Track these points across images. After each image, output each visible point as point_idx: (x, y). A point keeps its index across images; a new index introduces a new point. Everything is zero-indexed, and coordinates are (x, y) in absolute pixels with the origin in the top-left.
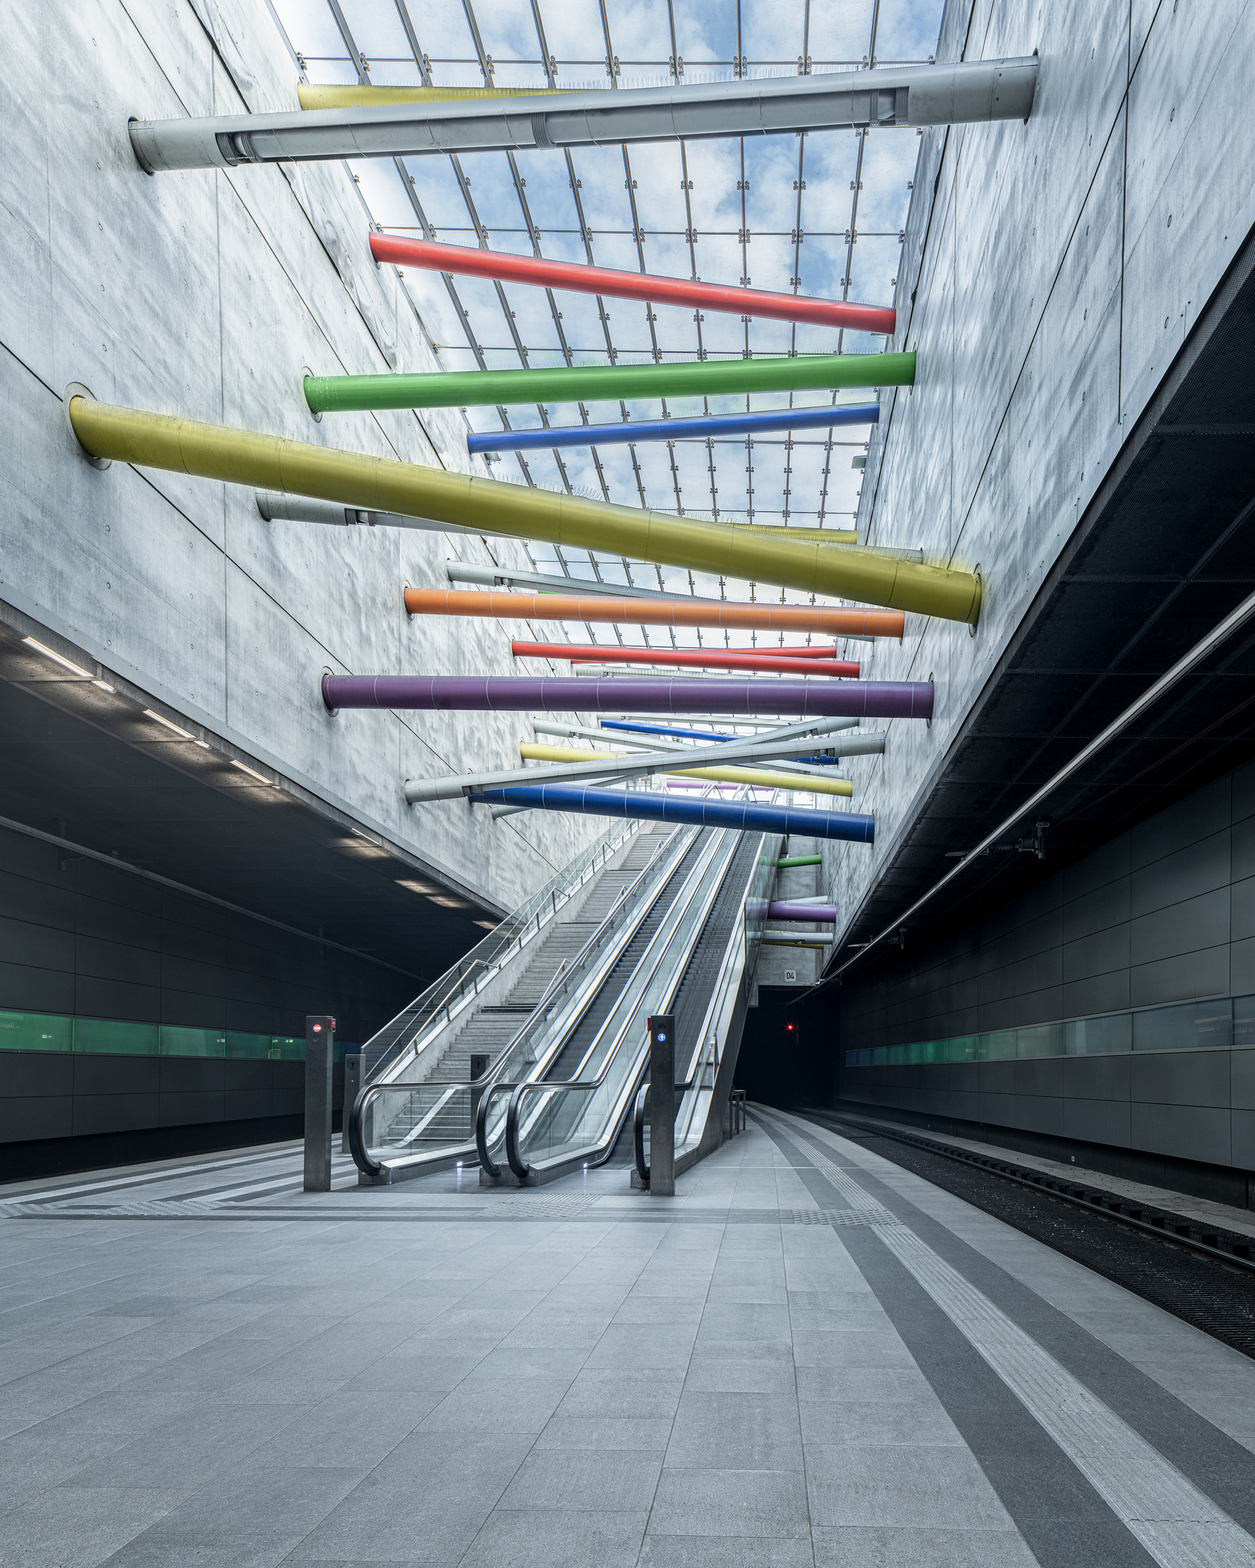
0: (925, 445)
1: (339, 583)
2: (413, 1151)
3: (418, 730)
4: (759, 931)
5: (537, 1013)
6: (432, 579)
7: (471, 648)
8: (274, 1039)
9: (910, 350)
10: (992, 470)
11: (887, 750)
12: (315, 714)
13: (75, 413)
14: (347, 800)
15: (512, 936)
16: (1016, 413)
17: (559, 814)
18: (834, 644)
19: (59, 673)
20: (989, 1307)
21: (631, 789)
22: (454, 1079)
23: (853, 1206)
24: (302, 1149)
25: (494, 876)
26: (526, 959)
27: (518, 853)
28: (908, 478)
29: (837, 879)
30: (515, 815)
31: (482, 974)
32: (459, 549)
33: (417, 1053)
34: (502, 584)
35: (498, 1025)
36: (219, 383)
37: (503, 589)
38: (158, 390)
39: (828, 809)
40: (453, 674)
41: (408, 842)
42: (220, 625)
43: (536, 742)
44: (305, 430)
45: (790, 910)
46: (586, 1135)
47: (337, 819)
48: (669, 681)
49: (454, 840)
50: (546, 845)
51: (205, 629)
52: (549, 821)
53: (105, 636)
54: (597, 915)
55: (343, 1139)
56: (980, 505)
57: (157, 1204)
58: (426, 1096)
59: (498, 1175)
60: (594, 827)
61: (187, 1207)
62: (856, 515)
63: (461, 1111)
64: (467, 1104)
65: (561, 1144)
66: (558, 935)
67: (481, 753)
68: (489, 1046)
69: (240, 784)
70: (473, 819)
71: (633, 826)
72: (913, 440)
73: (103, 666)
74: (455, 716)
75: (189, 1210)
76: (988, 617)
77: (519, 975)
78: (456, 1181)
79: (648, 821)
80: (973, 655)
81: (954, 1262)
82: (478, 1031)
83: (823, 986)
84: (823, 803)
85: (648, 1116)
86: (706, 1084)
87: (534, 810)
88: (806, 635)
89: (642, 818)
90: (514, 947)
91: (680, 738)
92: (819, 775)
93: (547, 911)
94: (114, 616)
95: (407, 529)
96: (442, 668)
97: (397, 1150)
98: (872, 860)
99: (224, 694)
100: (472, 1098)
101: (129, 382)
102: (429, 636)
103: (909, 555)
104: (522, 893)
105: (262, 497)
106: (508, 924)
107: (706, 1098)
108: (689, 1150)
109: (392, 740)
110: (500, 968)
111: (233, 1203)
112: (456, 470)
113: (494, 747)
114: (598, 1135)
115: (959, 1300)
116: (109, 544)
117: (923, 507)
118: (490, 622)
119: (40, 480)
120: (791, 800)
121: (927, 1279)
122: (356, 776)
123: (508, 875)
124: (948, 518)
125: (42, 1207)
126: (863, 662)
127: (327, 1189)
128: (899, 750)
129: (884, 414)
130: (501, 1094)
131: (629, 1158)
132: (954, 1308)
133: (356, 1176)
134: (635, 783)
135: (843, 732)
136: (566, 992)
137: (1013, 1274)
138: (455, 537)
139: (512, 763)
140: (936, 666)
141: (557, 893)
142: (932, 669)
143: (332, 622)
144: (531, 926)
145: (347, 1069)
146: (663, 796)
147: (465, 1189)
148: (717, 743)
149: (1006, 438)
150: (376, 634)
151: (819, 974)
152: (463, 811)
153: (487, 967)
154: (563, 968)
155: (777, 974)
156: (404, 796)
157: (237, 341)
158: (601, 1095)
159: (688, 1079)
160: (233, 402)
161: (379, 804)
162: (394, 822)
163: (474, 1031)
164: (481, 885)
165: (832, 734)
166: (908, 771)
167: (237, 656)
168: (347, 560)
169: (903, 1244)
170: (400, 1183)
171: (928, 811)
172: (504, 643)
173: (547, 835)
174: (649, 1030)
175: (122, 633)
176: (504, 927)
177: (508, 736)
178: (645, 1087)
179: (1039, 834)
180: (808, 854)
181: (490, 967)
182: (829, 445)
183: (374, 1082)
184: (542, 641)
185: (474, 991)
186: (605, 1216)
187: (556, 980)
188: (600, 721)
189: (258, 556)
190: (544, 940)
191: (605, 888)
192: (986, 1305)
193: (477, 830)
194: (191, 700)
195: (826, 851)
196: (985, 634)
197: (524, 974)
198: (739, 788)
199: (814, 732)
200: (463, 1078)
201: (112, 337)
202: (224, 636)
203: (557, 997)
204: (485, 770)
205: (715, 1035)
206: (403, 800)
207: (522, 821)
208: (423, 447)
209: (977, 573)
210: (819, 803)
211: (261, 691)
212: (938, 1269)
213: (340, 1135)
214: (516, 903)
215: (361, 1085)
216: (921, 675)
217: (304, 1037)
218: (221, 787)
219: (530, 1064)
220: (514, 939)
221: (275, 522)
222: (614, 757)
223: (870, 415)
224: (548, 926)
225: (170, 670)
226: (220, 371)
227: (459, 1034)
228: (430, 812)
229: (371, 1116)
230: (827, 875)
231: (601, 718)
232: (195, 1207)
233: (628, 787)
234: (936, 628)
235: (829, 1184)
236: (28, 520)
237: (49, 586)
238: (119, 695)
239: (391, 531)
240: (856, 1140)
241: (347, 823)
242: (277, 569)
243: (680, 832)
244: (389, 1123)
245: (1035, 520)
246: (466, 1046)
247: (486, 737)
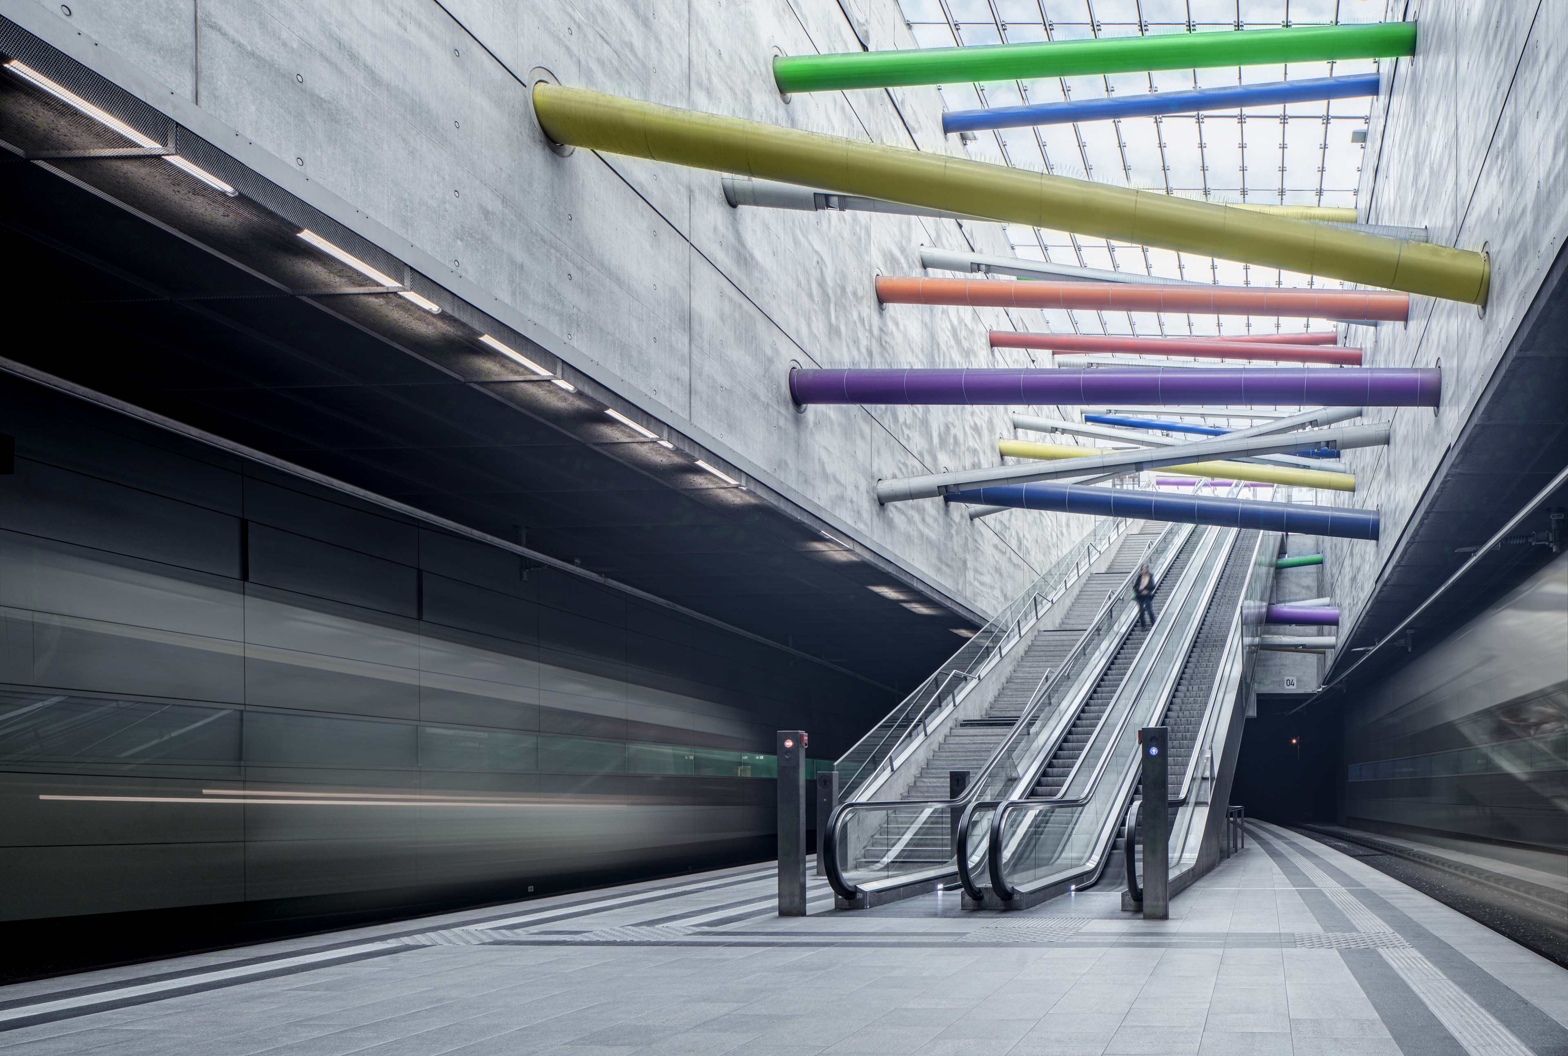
0: (1428, 118)
1: (807, 272)
2: (890, 873)
3: (890, 427)
4: (1257, 636)
5: (1020, 726)
6: (905, 266)
7: (946, 338)
8: (744, 756)
9: (1410, 18)
10: (1499, 142)
11: (1392, 441)
12: (783, 410)
13: (539, 98)
14: (816, 501)
15: (991, 645)
16: (1523, 83)
17: (1040, 513)
18: (1334, 330)
19: (516, 373)
20: (1502, 1033)
21: (1118, 487)
22: (932, 797)
23: (1359, 928)
24: (776, 871)
25: (972, 580)
26: (1007, 669)
27: (997, 555)
28: (1411, 153)
29: (1340, 579)
30: (993, 515)
31: (961, 686)
32: (933, 235)
33: (892, 770)
34: (979, 270)
35: (978, 740)
36: (686, 64)
37: (980, 276)
38: (623, 73)
39: (1329, 506)
40: (927, 366)
41: (880, 545)
42: (684, 317)
43: (1016, 438)
44: (773, 111)
45: (1290, 613)
46: (1075, 855)
47: (807, 520)
48: (1158, 372)
49: (930, 542)
50: (1027, 548)
51: (668, 322)
52: (1030, 522)
53: (565, 330)
54: (1083, 622)
55: (818, 860)
56: (1487, 179)
57: (629, 930)
58: (903, 815)
59: (981, 898)
60: (1078, 527)
61: (660, 932)
62: (1356, 192)
63: (940, 831)
64: (946, 823)
65: (1047, 865)
66: (1040, 643)
67: (957, 450)
68: (969, 763)
69: (705, 486)
70: (949, 520)
71: (1120, 526)
72: (1415, 112)
73: (563, 361)
74: (929, 411)
75: (663, 936)
76: (1498, 298)
77: (1000, 686)
78: (937, 905)
79: (1136, 520)
80: (1482, 339)
81: (1466, 986)
82: (957, 746)
83: (1325, 693)
84: (1324, 499)
85: (1140, 835)
86: (1202, 800)
87: (1014, 510)
88: (1303, 320)
89: (1130, 517)
90: (994, 656)
91: (1170, 433)
92: (1320, 469)
93: (1029, 618)
94: (575, 309)
95: (879, 214)
96: (915, 360)
97: (874, 873)
98: (1377, 558)
99: (688, 389)
100: (952, 817)
101: (594, 66)
102: (901, 327)
103: (1413, 234)
104: (1002, 599)
105: (729, 183)
106: (988, 632)
107: (1201, 816)
108: (1185, 869)
109: (863, 437)
110: (979, 679)
111: (706, 929)
112: (930, 151)
113: (971, 444)
114: (1087, 855)
115: (1472, 1026)
116: (570, 233)
117: (1427, 183)
118: (966, 311)
119: (501, 169)
120: (1290, 496)
121: (1438, 1004)
122: (825, 476)
123: (987, 579)
124: (1453, 194)
125: (514, 933)
126: (1366, 348)
127: (803, 914)
128: (1405, 441)
129: (1384, 86)
130: (982, 813)
131: (1119, 881)
132: (1465, 1034)
133: (833, 900)
134: (1122, 480)
135: (1345, 423)
136: (1050, 704)
137: (1528, 998)
138: (929, 222)
139: (990, 461)
140: (1444, 350)
141: (1039, 599)
142: (1439, 354)
143: (800, 312)
144: (1012, 634)
145: (818, 786)
146: (1151, 494)
147: (946, 913)
148: (1210, 437)
149: (1513, 109)
150: (846, 325)
151: (1321, 680)
152: (938, 512)
153: (965, 678)
154: (1047, 679)
155: (1276, 682)
156: (876, 497)
157: (705, 21)
158: (1089, 812)
159: (1182, 796)
160: (700, 84)
161: (849, 505)
162: (866, 524)
163: (953, 746)
164: (958, 591)
165: (1333, 426)
166: (1415, 462)
167: (702, 349)
168: (816, 247)
169: (1412, 968)
170: (878, 907)
171: (1437, 505)
172: (980, 334)
173: (1027, 536)
174: (1140, 744)
175: (583, 326)
176: (983, 635)
177: (985, 432)
178: (1137, 804)
179: (1554, 526)
180: (1309, 554)
181: (968, 678)
182: (1327, 119)
183: (848, 801)
184: (1021, 330)
185: (952, 704)
186: (1091, 942)
187: (1039, 691)
188: (1083, 415)
189: (724, 244)
190: (1026, 649)
191: (1090, 593)
192: (1499, 1030)
193: (953, 532)
194: (653, 397)
195: (1328, 549)
196: (1495, 316)
197: (1005, 685)
198: (1233, 485)
199: (1314, 423)
200: (942, 797)
201: (578, 20)
202: (687, 329)
203: (1041, 710)
204: (961, 469)
205: (1211, 748)
206: (875, 500)
207: (1001, 522)
208: (896, 127)
209: (1485, 250)
210: (1319, 499)
211: (726, 386)
212: (1449, 993)
213: (815, 856)
214: (996, 609)
215: (834, 804)
216: (1428, 361)
217: (774, 753)
218: (686, 490)
219: (1013, 781)
220: (994, 648)
221: (742, 208)
222: (1099, 453)
223: (1370, 87)
224: (1029, 634)
225: (632, 365)
226: (687, 52)
227: (937, 750)
228: (903, 513)
229: (846, 837)
230: (1329, 575)
231: (1085, 413)
232: (668, 932)
233: (1114, 485)
234: (1443, 310)
235: (1333, 906)
236: (488, 212)
237: (509, 280)
238: (580, 394)
239: (863, 216)
240: (1361, 858)
241: (816, 525)
242: (744, 258)
243: (1171, 532)
244: (865, 844)
245: (1545, 194)
246: (944, 763)
247: (962, 434)
